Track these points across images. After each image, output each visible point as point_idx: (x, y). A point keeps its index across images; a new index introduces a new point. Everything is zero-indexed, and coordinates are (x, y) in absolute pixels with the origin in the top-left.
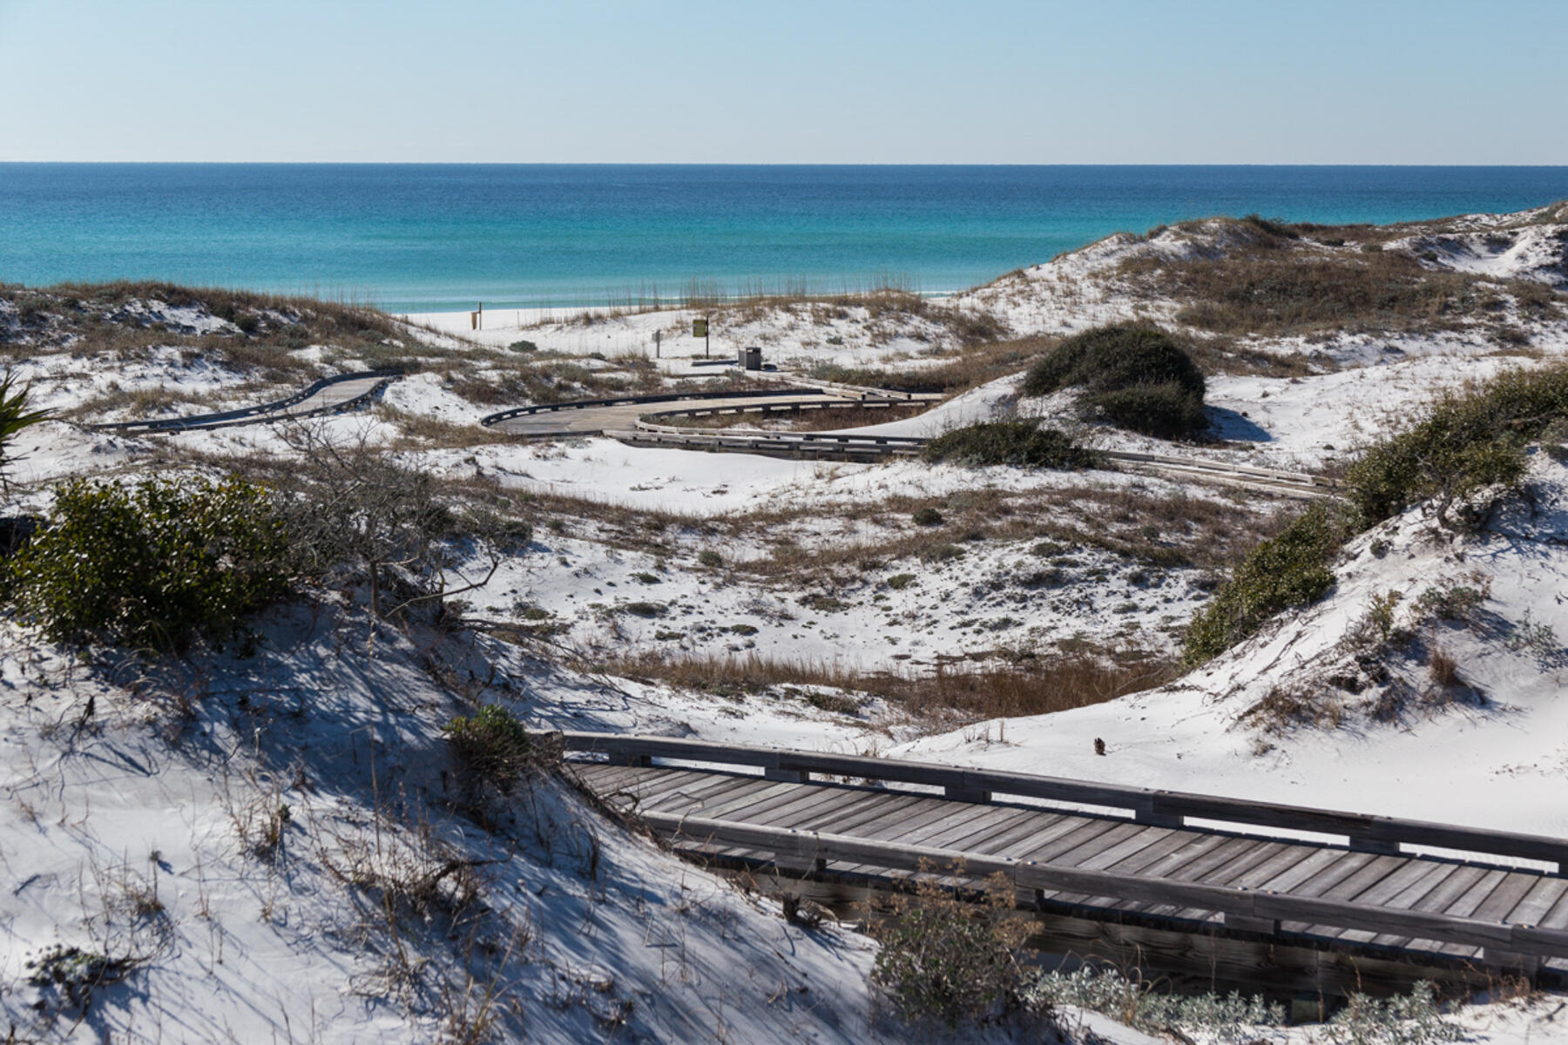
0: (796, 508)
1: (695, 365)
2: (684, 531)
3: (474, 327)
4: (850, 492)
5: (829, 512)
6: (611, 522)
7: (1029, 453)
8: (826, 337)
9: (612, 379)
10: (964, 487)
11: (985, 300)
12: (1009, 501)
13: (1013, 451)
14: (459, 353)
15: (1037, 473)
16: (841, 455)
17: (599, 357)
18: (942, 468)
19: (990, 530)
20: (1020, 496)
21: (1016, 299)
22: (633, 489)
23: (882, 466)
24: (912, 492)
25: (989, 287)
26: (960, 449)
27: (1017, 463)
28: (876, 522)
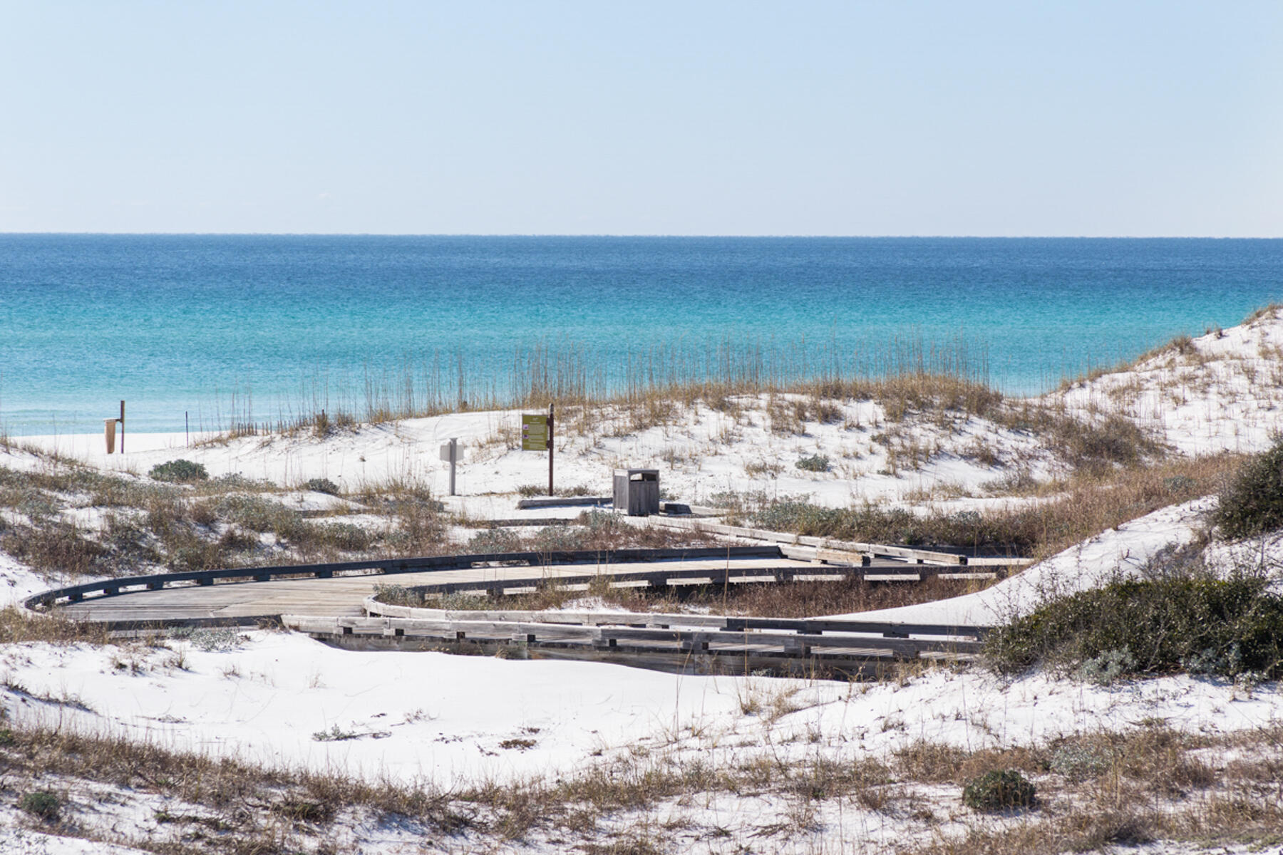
0: (677, 771)
1: (523, 506)
2: (382, 824)
3: (110, 449)
4: (815, 739)
5: (756, 783)
6: (195, 799)
7: (1244, 648)
8: (796, 458)
9: (342, 527)
10: (1089, 725)
11: (1116, 393)
12: (1206, 757)
13: (1205, 643)
14: (34, 478)
15: (1265, 695)
16: (803, 662)
17: (324, 487)
18: (1037, 683)
19: (1159, 821)
20: (1228, 743)
21: (1178, 391)
22: (321, 737)
23: (894, 685)
24: (962, 738)
25: (1123, 370)
26: (1079, 640)
27: (1216, 672)
28: (873, 804)
